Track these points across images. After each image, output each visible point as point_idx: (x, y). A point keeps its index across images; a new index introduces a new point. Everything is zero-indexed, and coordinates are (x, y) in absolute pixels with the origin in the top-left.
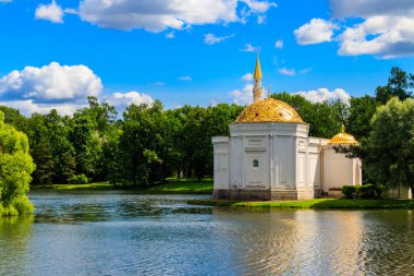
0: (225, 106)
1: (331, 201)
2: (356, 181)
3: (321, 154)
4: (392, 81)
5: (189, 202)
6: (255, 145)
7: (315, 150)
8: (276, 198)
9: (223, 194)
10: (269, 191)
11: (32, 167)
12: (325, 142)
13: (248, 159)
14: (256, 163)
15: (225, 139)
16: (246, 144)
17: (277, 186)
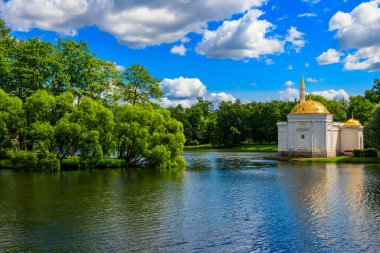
0: (276, 102)
1: (346, 158)
2: (360, 147)
3: (340, 131)
4: (375, 87)
5: (264, 158)
6: (302, 127)
7: (336, 129)
8: (315, 156)
9: (283, 154)
10: (311, 152)
11: (184, 140)
12: (342, 124)
13: (299, 135)
14: (303, 137)
15: (285, 123)
16: (297, 126)
17: (315, 149)
